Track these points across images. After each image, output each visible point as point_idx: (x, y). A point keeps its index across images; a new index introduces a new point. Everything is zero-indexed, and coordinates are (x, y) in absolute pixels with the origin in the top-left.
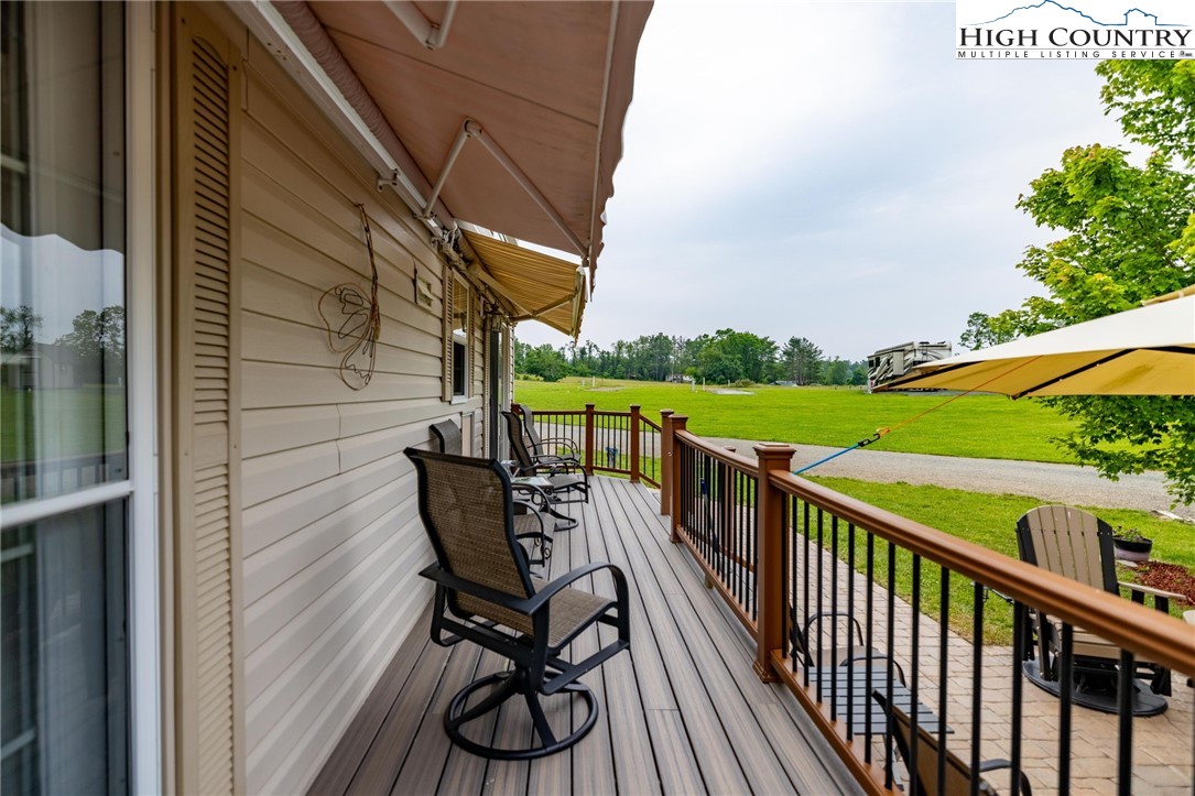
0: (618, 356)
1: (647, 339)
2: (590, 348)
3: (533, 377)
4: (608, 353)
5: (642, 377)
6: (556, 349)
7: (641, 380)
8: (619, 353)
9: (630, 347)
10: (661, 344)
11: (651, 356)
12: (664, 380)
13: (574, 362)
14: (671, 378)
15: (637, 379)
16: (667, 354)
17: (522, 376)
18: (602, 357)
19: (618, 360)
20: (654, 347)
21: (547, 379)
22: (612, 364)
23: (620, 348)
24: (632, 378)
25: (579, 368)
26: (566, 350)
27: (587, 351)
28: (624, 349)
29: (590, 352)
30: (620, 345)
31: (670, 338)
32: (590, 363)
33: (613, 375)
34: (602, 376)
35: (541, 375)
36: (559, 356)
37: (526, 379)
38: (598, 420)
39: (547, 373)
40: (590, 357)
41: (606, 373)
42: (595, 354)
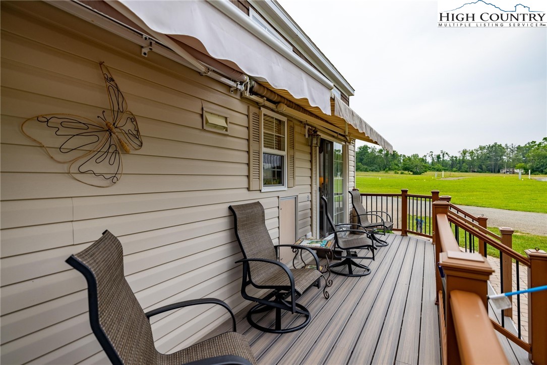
0: (463, 158)
1: (484, 147)
2: (444, 154)
3: (406, 172)
4: (456, 157)
5: (481, 170)
6: (421, 156)
7: (480, 172)
8: (464, 157)
9: (472, 153)
10: (496, 150)
11: (488, 157)
12: (499, 172)
13: (433, 163)
14: (504, 171)
15: (478, 172)
16: (502, 155)
17: (400, 172)
18: (452, 160)
19: (463, 161)
20: (490, 152)
21: (415, 173)
22: (459, 163)
23: (465, 154)
24: (474, 172)
25: (436, 167)
26: (427, 157)
27: (441, 156)
28: (467, 154)
29: (443, 157)
30: (465, 152)
31: (503, 145)
32: (444, 164)
33: (460, 170)
34: (452, 171)
35: (411, 171)
36: (423, 160)
37: (402, 173)
38: (410, 201)
39: (415, 170)
40: (443, 160)
41: (454, 169)
42: (446, 158)
